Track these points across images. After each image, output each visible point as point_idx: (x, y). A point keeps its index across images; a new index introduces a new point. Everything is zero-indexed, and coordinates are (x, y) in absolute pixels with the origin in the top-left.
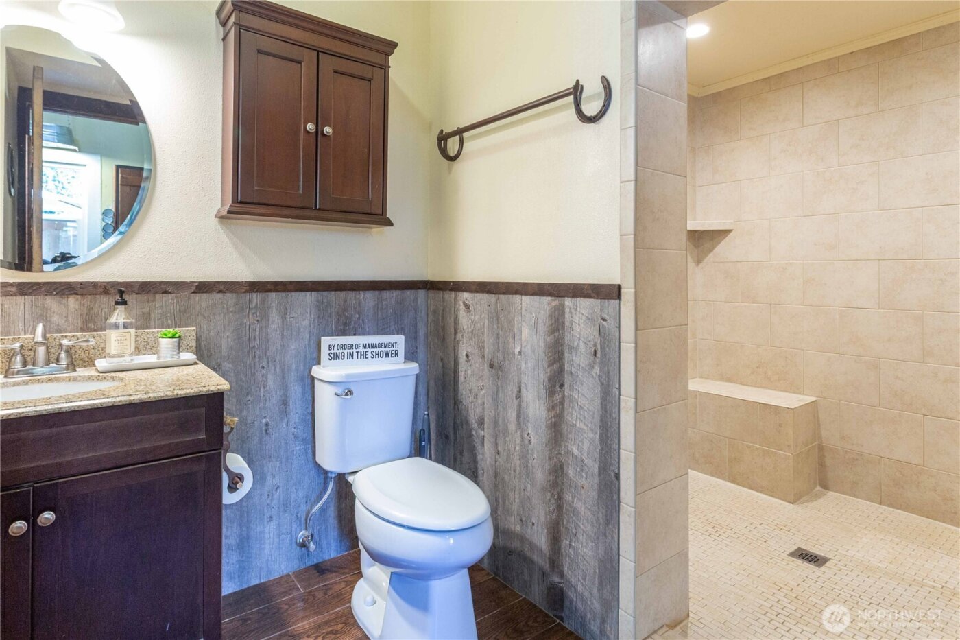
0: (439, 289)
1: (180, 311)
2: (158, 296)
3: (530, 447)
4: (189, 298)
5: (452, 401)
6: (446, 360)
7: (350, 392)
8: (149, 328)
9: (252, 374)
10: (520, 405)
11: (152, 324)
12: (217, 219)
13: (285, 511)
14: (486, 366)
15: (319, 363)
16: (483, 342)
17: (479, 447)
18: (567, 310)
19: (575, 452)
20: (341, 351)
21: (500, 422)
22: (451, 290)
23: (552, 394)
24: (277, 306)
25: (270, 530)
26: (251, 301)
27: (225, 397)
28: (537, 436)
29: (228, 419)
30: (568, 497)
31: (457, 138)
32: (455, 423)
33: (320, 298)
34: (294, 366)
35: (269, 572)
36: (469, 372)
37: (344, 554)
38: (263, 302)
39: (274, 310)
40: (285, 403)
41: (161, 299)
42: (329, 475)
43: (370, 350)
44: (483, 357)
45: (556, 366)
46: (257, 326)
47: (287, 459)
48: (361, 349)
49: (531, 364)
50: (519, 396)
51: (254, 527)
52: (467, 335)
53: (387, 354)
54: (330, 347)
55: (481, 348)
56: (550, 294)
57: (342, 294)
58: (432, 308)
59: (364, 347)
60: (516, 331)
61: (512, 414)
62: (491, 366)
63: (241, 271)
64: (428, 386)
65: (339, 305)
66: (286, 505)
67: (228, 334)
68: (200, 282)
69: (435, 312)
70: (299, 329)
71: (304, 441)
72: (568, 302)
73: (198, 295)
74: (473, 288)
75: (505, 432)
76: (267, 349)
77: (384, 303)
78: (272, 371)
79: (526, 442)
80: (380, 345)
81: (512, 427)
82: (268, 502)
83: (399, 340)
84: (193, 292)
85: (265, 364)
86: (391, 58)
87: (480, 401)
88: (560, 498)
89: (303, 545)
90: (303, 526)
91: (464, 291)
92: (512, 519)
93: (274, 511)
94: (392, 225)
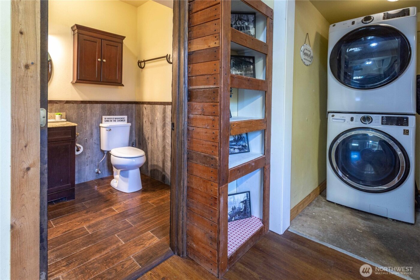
0: (139, 104)
1: (61, 108)
2: (54, 104)
3: (159, 143)
4: (63, 105)
5: (142, 134)
6: (140, 123)
7: (110, 130)
8: (52, 112)
9: (82, 126)
10: (157, 133)
11: (53, 111)
12: (71, 84)
13: (92, 163)
14: (150, 123)
15: (102, 123)
16: (149, 117)
17: (148, 145)
18: (166, 108)
19: (167, 142)
20: (108, 120)
21: (153, 138)
22: (142, 104)
23: (163, 129)
24: (89, 108)
25: (87, 168)
26: (82, 106)
27: (76, 128)
28: (160, 139)
29: (77, 133)
30: (166, 153)
31: (144, 63)
32: (142, 140)
33: (103, 106)
34: (94, 124)
35: (87, 179)
36: (146, 126)
37: (109, 176)
38: (85, 106)
39: (88, 109)
40: (92, 134)
41: (55, 105)
42: (105, 152)
43: (117, 120)
44: (149, 121)
45: (164, 122)
46: (83, 113)
47: (92, 149)
48: (114, 119)
49: (159, 122)
50: (157, 130)
51: (82, 167)
52: (145, 116)
53: (122, 121)
54: (105, 119)
55: (149, 119)
56: (163, 105)
57: (109, 105)
58: (137, 109)
59: (115, 119)
60: (156, 114)
61: (155, 135)
62: (151, 123)
63: (79, 98)
64: (136, 131)
65: (108, 108)
66: (92, 162)
67: (75, 115)
68: (67, 101)
69: (138, 110)
70: (96, 114)
71: (98, 144)
72: (167, 106)
73: (66, 104)
74: (147, 103)
75: (154, 140)
76: (86, 119)
77: (122, 107)
78: (88, 125)
79: (158, 141)
80: (120, 118)
81: (155, 138)
82: (87, 160)
83: (126, 117)
84: (65, 103)
85: (86, 123)
86: (123, 40)
87: (148, 133)
88: (165, 153)
89: (98, 173)
90: (97, 168)
91: (145, 104)
92: (155, 162)
93: (88, 163)
94: (124, 86)
